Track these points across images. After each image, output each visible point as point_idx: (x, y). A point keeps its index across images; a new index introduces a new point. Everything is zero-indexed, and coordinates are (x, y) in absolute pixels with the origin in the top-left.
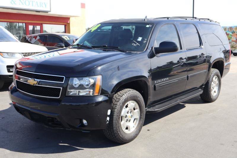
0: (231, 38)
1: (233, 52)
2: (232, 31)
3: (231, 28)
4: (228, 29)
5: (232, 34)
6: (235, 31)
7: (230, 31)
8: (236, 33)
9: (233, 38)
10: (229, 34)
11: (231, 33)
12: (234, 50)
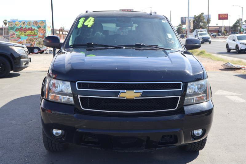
0: (37, 34)
1: (41, 49)
2: (37, 25)
3: (36, 22)
4: (33, 23)
5: (38, 29)
6: (41, 26)
7: (35, 25)
8: (42, 28)
9: (40, 34)
10: (34, 29)
11: (36, 28)
12: (42, 47)
